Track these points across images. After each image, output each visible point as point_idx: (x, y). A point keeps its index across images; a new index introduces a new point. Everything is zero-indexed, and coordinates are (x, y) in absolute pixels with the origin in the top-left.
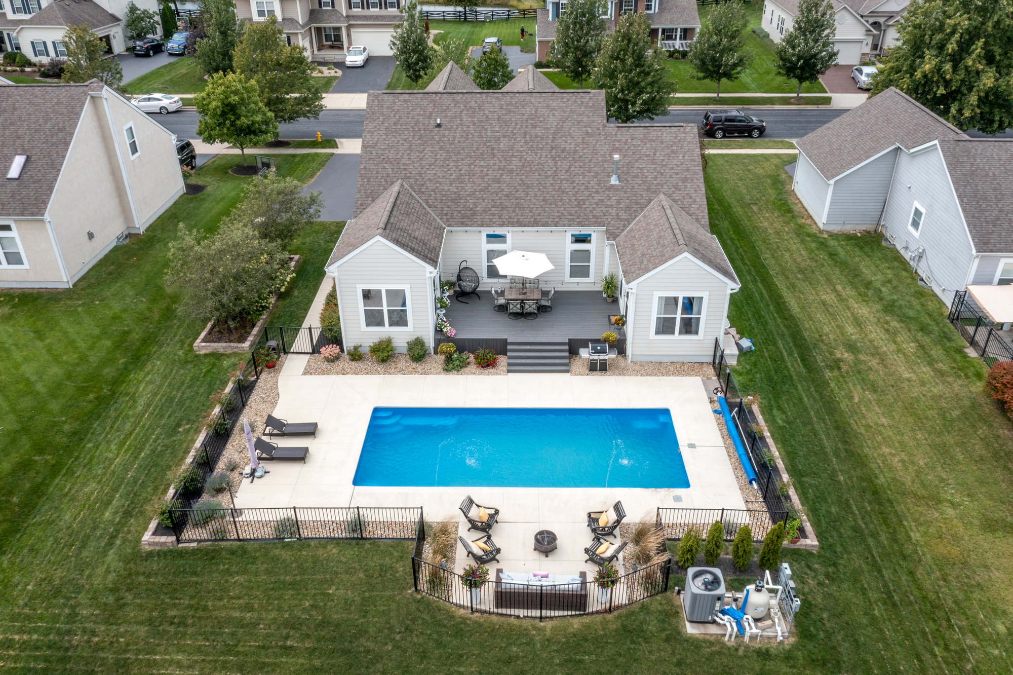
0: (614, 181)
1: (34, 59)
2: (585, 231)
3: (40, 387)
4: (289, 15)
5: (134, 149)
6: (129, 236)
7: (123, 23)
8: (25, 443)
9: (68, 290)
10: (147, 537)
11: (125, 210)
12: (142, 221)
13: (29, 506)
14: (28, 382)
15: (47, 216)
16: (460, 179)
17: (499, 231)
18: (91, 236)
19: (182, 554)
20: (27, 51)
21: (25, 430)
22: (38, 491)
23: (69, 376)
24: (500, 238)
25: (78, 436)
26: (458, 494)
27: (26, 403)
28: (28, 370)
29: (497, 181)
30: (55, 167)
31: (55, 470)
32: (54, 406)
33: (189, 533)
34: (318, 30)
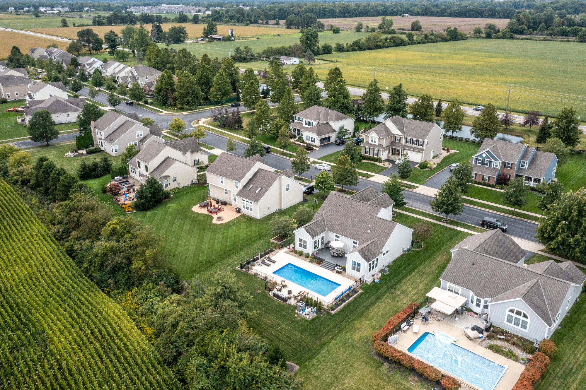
0: (369, 231)
1: (305, 141)
2: (356, 241)
3: (241, 238)
4: (380, 143)
5: (288, 189)
6: (280, 210)
7: (336, 133)
8: (232, 247)
9: (258, 220)
10: (237, 267)
11: (280, 203)
12: (284, 207)
13: (226, 257)
14: (240, 236)
15: (259, 203)
16: (336, 220)
17: (338, 235)
18: (269, 208)
19: (240, 272)
20: (304, 138)
21: (233, 245)
22: (229, 255)
23: (246, 238)
24: (339, 237)
25: (241, 249)
26: (282, 279)
27: (237, 240)
28: (241, 234)
29: (344, 223)
30: (265, 192)
31: (233, 253)
32: (240, 242)
33: (243, 270)
34: (393, 149)
